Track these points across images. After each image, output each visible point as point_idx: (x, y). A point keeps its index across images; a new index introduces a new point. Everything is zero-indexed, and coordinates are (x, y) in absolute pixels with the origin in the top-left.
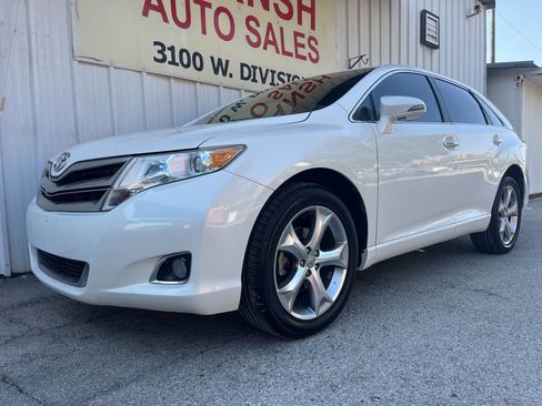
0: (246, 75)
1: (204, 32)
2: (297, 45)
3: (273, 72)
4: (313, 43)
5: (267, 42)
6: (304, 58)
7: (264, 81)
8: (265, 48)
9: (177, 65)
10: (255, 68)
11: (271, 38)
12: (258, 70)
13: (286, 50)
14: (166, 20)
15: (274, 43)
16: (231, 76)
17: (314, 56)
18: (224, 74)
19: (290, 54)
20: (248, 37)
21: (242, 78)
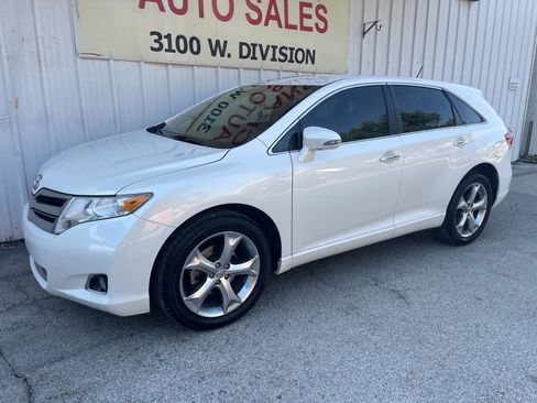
0: (245, 54)
1: (201, 15)
2: (303, 16)
3: (274, 48)
4: (321, 12)
5: (269, 17)
6: (310, 29)
7: (264, 57)
8: (266, 24)
9: (174, 51)
10: (254, 45)
11: (273, 13)
12: (258, 48)
13: (290, 23)
14: (162, 9)
15: (277, 18)
16: (229, 56)
17: (322, 25)
18: (222, 55)
19: (294, 27)
20: (248, 15)
21: (241, 56)
